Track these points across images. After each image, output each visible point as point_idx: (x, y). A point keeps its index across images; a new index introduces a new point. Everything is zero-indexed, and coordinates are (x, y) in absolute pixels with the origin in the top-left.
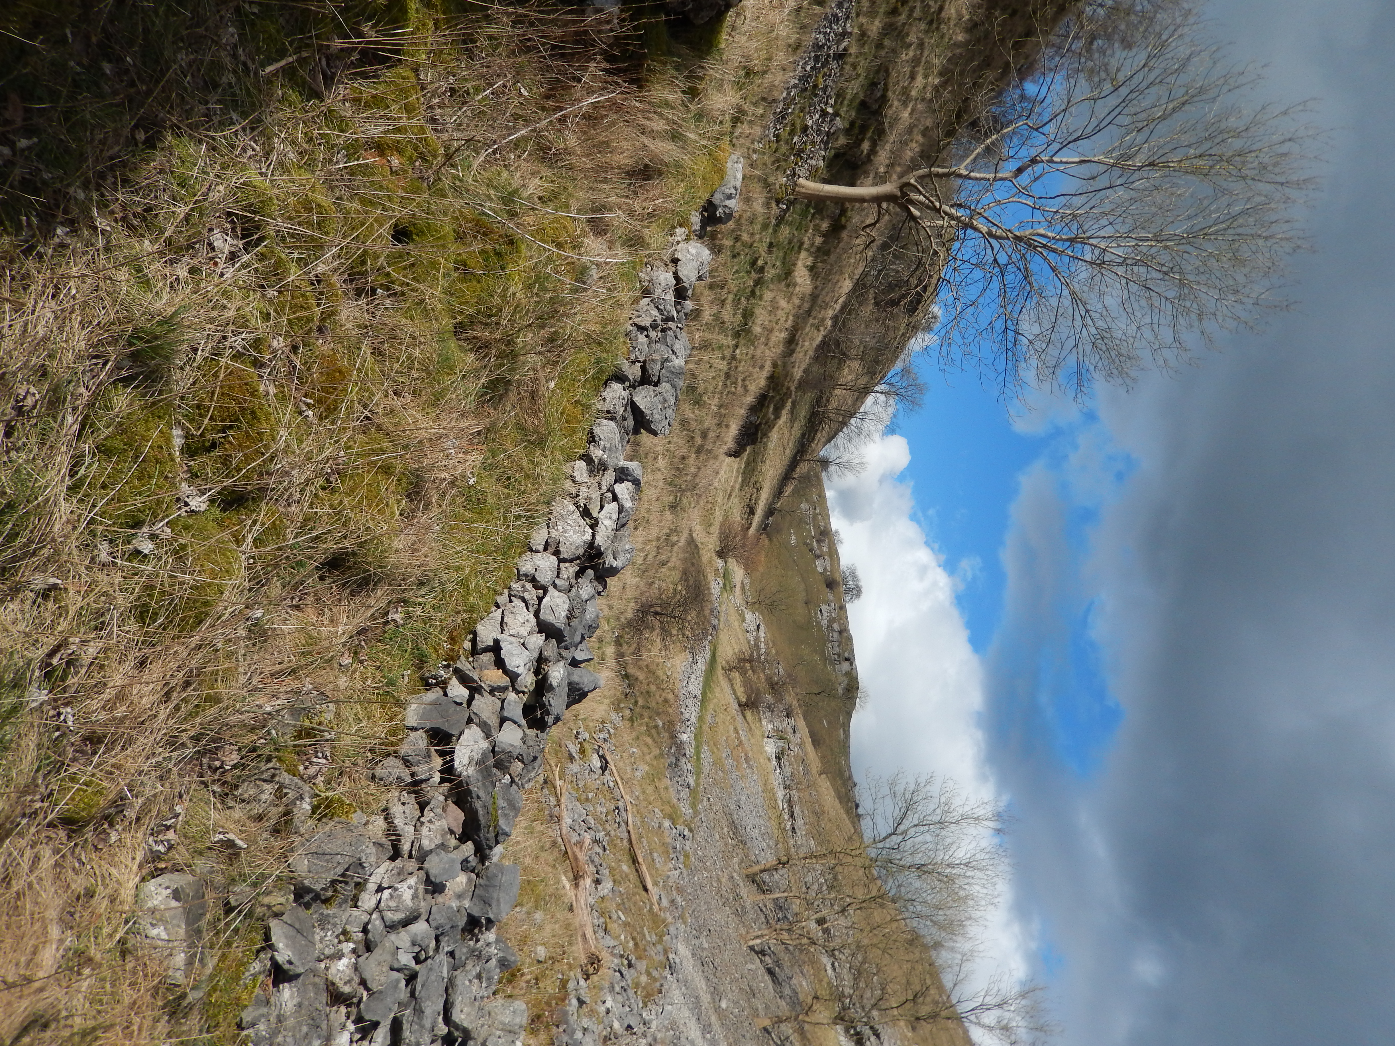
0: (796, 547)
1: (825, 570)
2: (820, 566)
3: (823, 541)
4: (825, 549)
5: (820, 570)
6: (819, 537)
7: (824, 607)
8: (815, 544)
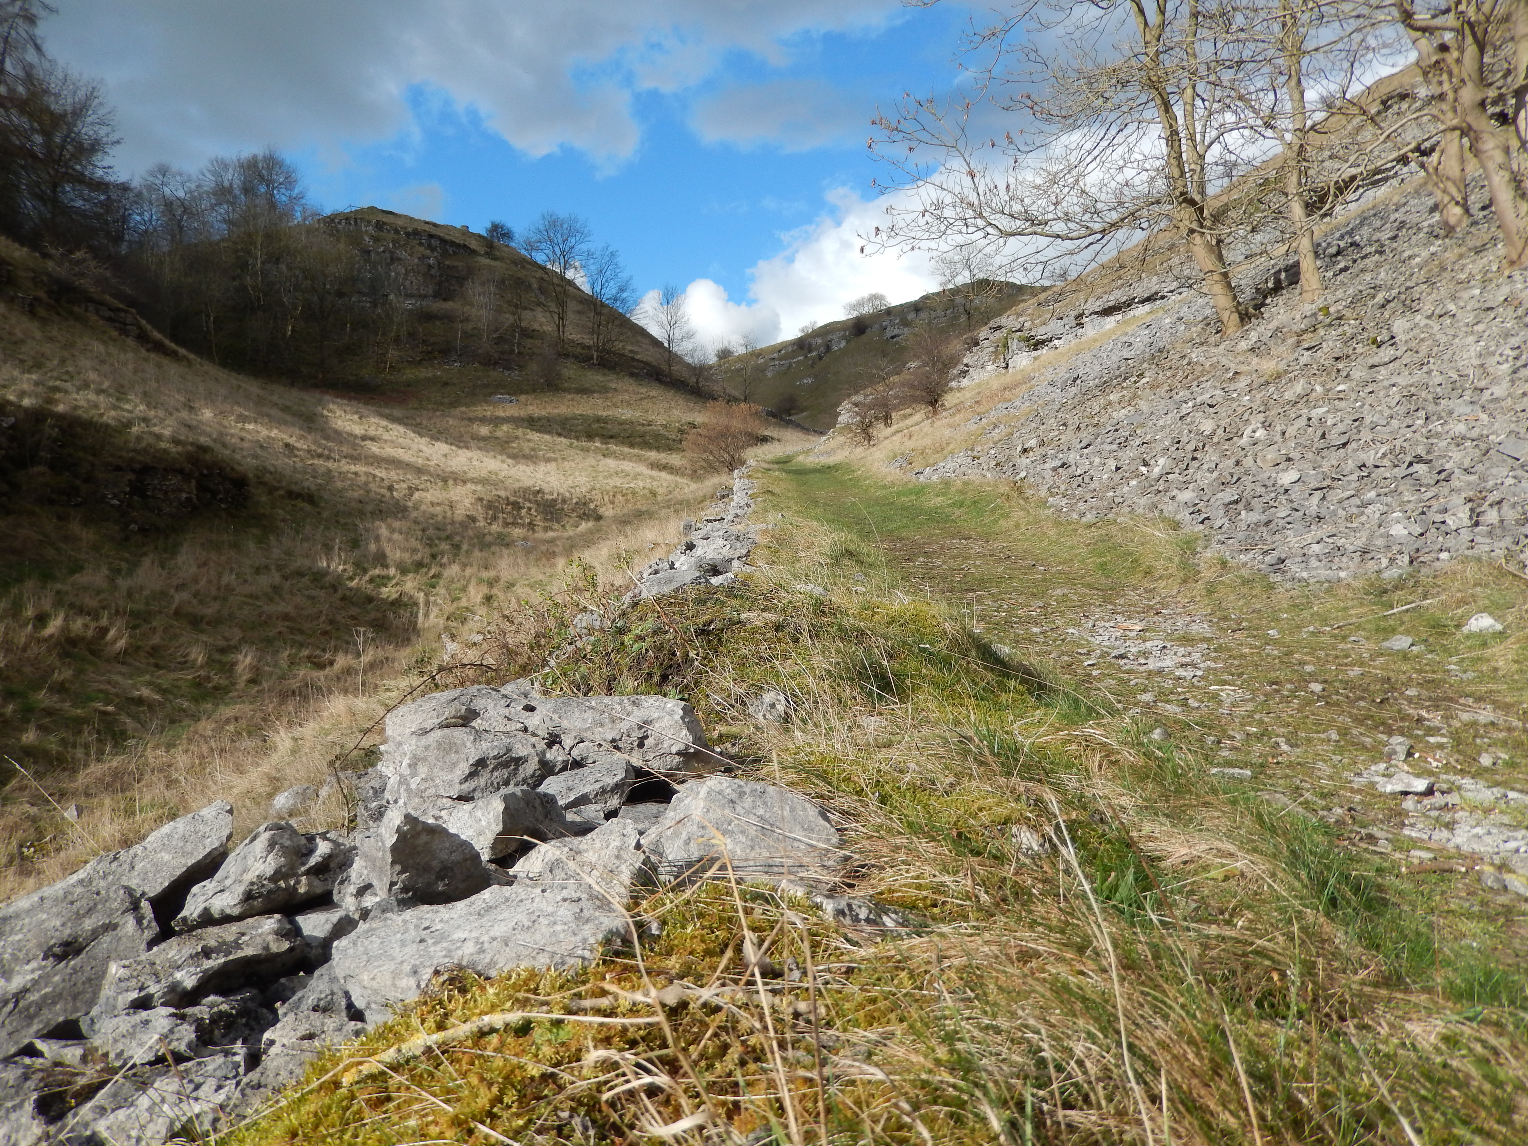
0: (816, 376)
1: (844, 338)
2: (839, 345)
3: (810, 345)
4: (819, 341)
5: (843, 344)
6: (806, 350)
7: (889, 333)
8: (814, 354)
